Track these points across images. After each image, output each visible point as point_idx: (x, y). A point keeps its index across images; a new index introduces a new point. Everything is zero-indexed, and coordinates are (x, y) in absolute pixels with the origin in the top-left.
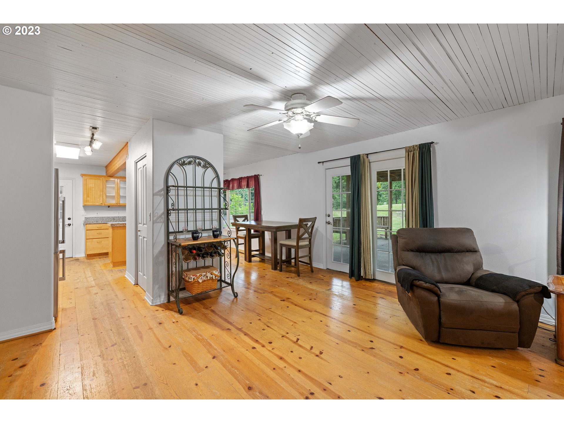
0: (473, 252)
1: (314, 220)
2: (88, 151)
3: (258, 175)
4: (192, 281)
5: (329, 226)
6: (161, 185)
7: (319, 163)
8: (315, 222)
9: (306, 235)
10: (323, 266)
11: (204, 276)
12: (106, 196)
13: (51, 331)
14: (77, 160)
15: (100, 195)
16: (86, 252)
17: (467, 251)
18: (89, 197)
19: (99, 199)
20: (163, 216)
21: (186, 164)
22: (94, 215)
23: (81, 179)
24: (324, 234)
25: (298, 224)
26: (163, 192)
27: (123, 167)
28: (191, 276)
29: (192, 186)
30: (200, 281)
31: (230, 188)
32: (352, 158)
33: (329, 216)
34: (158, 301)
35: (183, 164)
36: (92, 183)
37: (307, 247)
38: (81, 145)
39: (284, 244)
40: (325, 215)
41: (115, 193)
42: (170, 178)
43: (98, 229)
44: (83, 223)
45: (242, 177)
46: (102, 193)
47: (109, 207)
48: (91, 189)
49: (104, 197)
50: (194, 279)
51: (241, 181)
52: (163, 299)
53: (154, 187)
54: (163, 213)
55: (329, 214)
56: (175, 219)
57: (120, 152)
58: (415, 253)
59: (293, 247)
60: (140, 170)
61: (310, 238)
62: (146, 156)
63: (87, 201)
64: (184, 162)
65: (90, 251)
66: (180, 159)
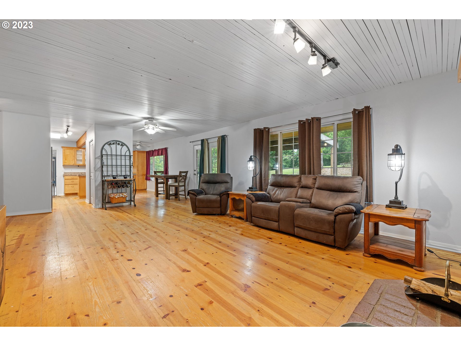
0: (227, 183)
1: (187, 172)
2: (65, 136)
3: (167, 148)
4: (112, 197)
5: (195, 176)
6: (99, 154)
7: (190, 142)
9: (183, 180)
11: (118, 195)
12: (77, 159)
13: (50, 213)
14: (59, 139)
15: (73, 159)
16: (65, 192)
17: (225, 183)
18: (66, 160)
19: (72, 162)
20: (100, 168)
21: (112, 144)
22: (69, 171)
23: (62, 149)
24: (193, 180)
26: (100, 157)
27: (84, 144)
28: (112, 195)
29: (110, 154)
30: (116, 197)
31: (153, 155)
32: (201, 140)
33: (195, 171)
34: (98, 206)
35: (110, 144)
36: (68, 152)
37: (183, 186)
38: (61, 132)
39: (171, 185)
40: (192, 170)
41: (82, 158)
42: (103, 151)
43: (72, 179)
44: (63, 175)
46: (74, 158)
47: (78, 166)
48: (67, 155)
49: (76, 160)
50: (113, 196)
51: (159, 151)
52: (100, 206)
53: (96, 155)
54: (100, 167)
56: (106, 170)
57: (83, 135)
58: (205, 184)
60: (91, 146)
61: (185, 181)
62: (93, 140)
63: (65, 163)
64: (111, 143)
65: (67, 191)
66: (108, 142)
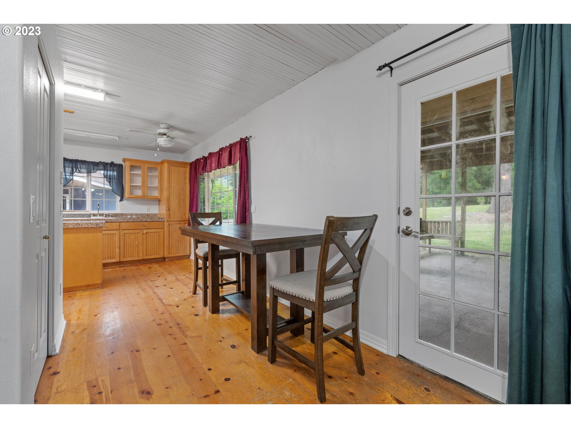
1: (371, 223)
3: (246, 138)
8: (372, 229)
10: (386, 347)
24: (393, 261)
25: (322, 233)
31: (207, 169)
33: (408, 213)
37: (347, 304)
39: (281, 292)
40: (395, 211)
45: (223, 148)
51: (221, 154)
55: (407, 208)
59: (308, 303)
61: (356, 275)
